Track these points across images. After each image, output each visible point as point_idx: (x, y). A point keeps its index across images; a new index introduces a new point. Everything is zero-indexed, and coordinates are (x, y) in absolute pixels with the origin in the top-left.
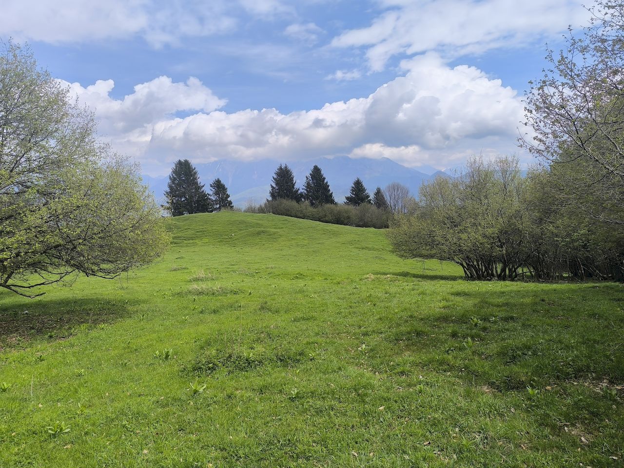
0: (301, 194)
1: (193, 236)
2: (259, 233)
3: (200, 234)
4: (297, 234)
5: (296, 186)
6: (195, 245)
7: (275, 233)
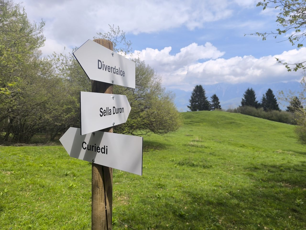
0: (259, 104)
1: (199, 121)
2: (231, 123)
3: (202, 121)
4: (252, 125)
5: (256, 100)
6: (199, 125)
7: (240, 124)
